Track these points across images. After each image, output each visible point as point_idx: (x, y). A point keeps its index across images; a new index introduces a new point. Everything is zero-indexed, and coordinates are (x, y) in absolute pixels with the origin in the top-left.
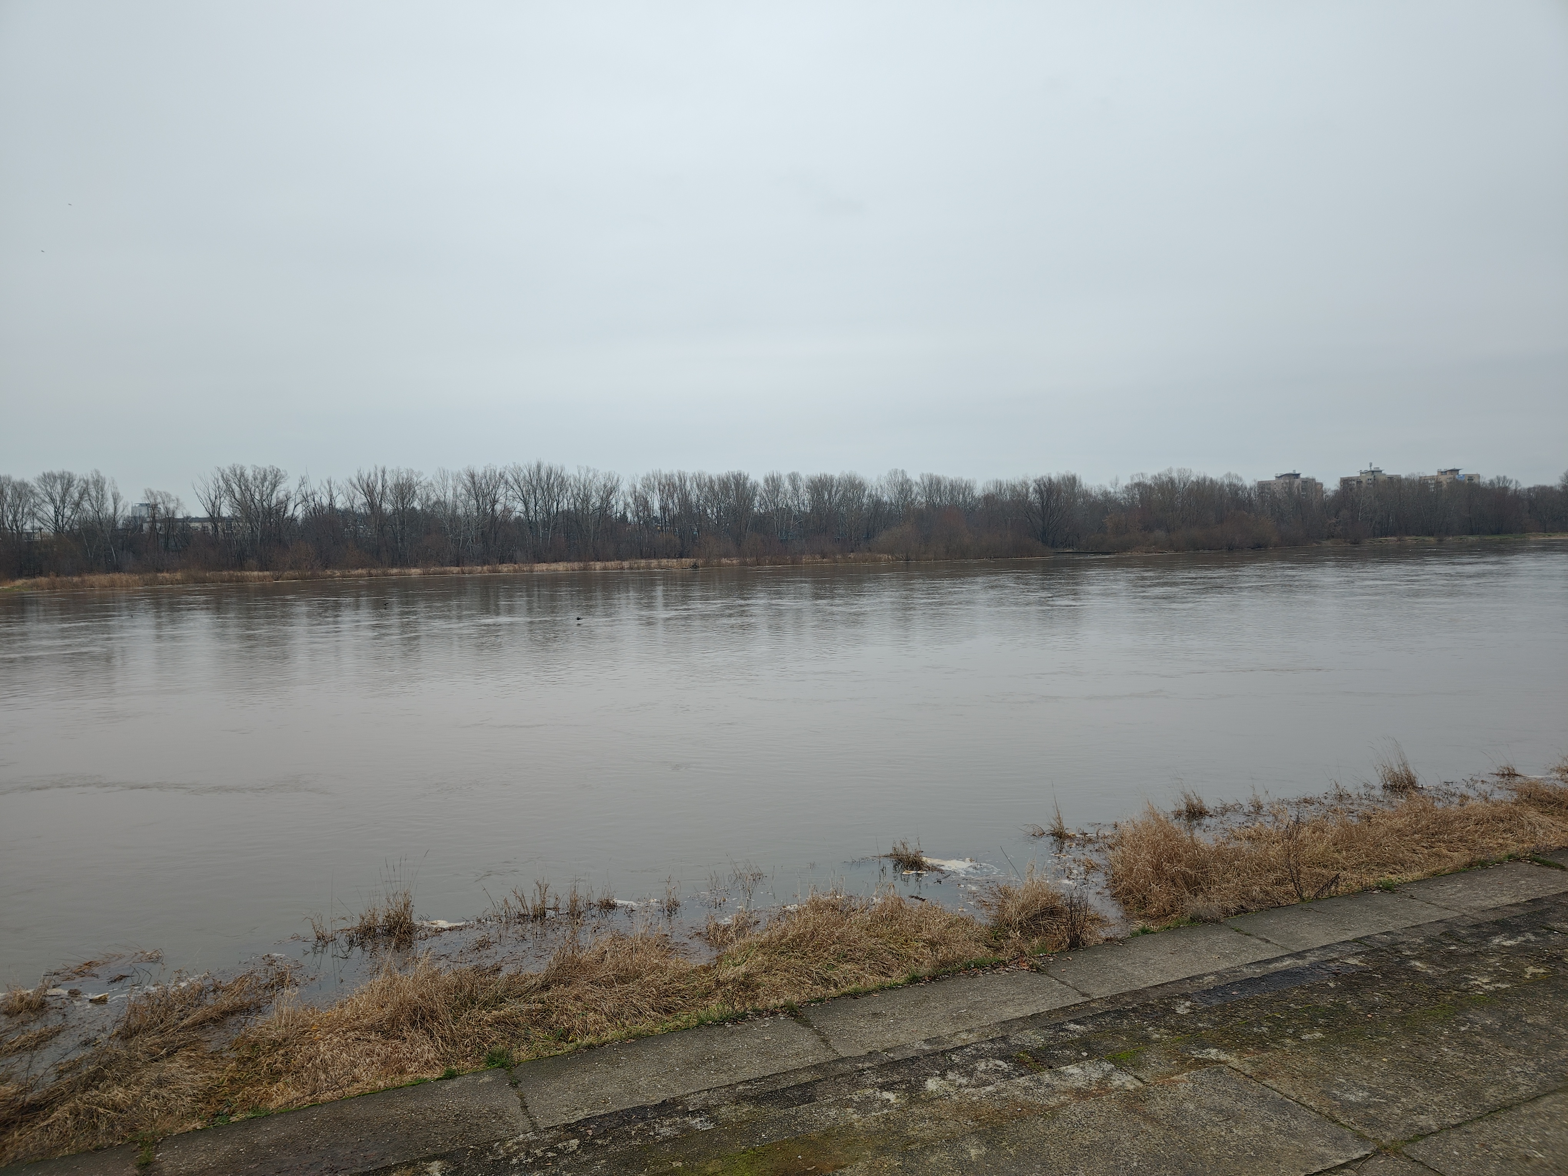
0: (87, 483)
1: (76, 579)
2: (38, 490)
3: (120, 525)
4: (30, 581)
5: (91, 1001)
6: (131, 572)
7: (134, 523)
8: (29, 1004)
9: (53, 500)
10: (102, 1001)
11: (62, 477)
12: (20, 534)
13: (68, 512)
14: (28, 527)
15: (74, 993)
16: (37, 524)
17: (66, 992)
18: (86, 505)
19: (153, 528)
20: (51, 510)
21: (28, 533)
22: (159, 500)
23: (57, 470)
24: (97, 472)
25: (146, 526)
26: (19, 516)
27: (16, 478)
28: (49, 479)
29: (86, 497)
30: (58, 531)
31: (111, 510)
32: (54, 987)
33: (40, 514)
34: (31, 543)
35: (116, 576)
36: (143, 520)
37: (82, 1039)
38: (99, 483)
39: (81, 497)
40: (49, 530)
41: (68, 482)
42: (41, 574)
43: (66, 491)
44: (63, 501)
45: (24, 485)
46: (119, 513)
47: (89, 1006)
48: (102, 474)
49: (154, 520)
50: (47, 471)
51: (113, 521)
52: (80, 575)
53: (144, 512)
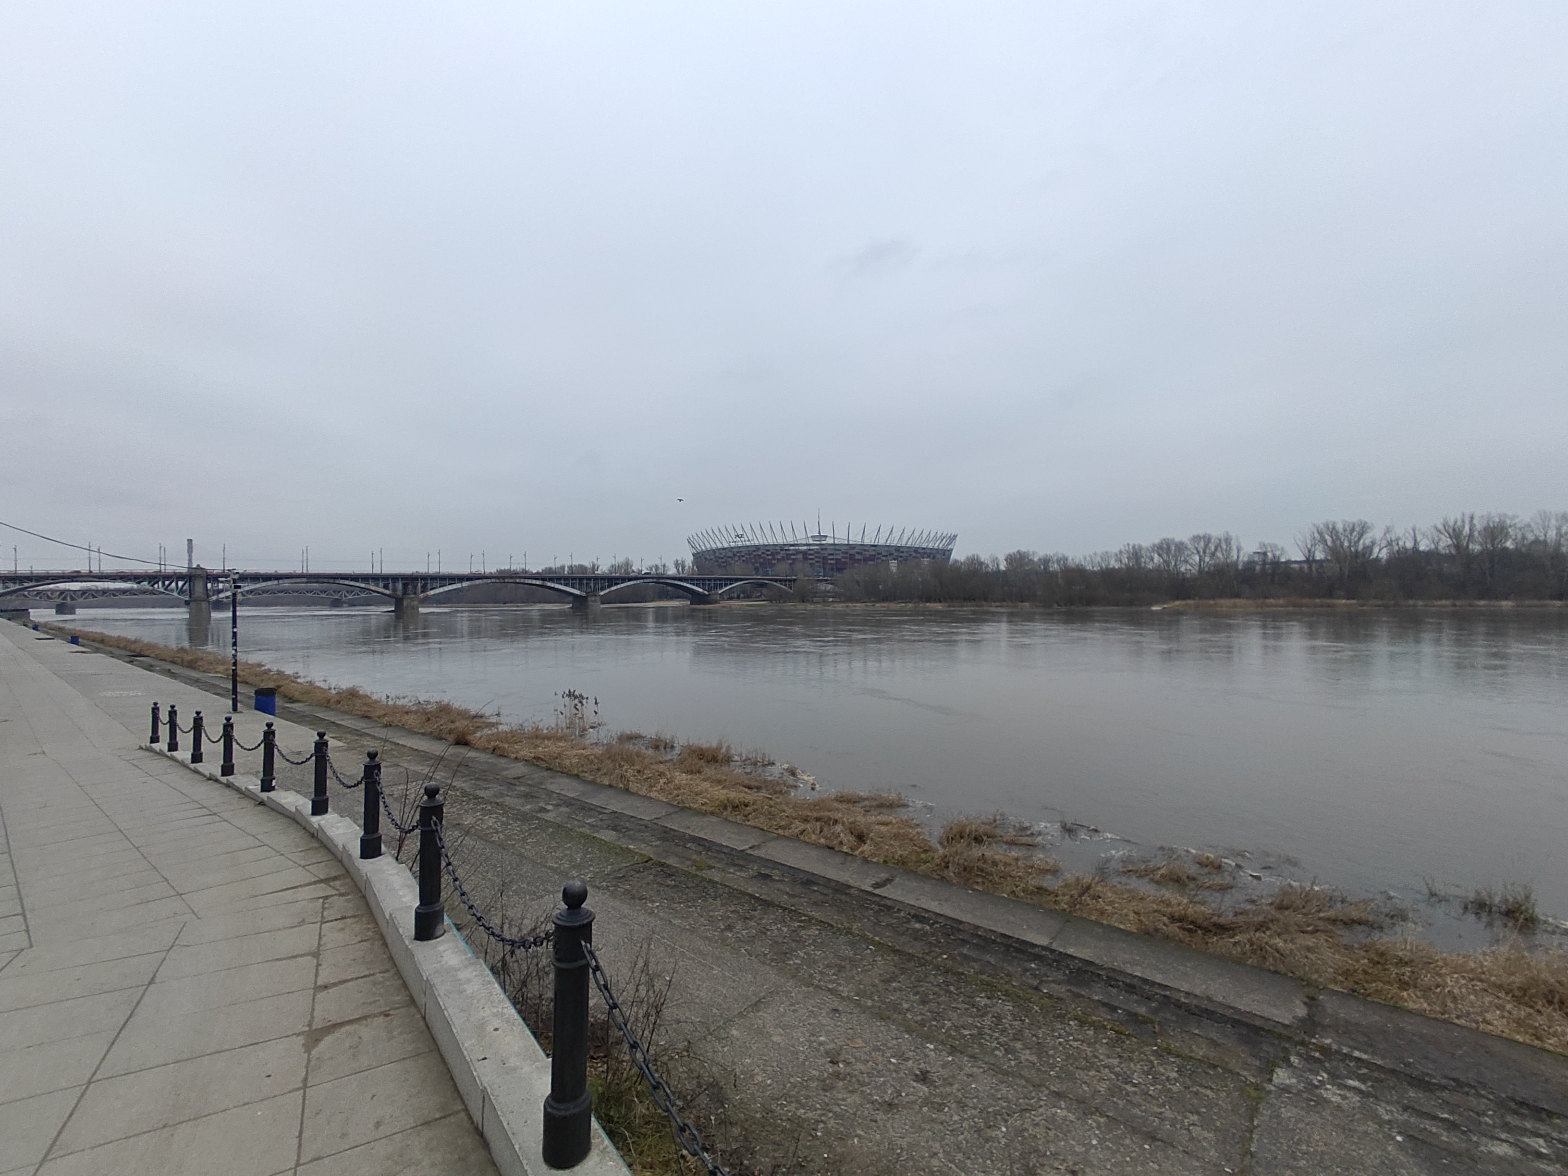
0: (1220, 540)
1: (1211, 602)
2: (1190, 546)
3: (1240, 567)
4: (1184, 602)
5: (1251, 875)
6: (1247, 598)
7: (1250, 565)
8: (1212, 863)
9: (1198, 552)
10: (1258, 878)
11: (1204, 537)
12: (1178, 573)
13: (1207, 559)
14: (1183, 569)
15: (1238, 866)
16: (1189, 567)
17: (1234, 864)
18: (1219, 554)
19: (1263, 569)
20: (1197, 558)
21: (1183, 574)
22: (1269, 549)
23: (1201, 533)
24: (1227, 533)
25: (1258, 568)
26: (1178, 563)
27: (1178, 539)
28: (1196, 539)
29: (1219, 549)
30: (1201, 571)
31: (1235, 557)
32: (1225, 858)
33: (1191, 561)
34: (1184, 579)
35: (1238, 601)
36: (1255, 563)
37: (1248, 897)
38: (1228, 540)
39: (1216, 549)
40: (1195, 570)
41: (1207, 540)
42: (1189, 598)
43: (1206, 546)
44: (1204, 552)
45: (1182, 543)
46: (1240, 559)
47: (1250, 878)
48: (1230, 534)
49: (1264, 563)
50: (1196, 533)
51: (1236, 564)
52: (1214, 599)
53: (1256, 558)
